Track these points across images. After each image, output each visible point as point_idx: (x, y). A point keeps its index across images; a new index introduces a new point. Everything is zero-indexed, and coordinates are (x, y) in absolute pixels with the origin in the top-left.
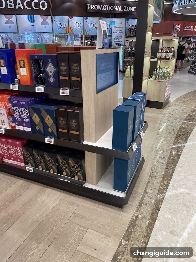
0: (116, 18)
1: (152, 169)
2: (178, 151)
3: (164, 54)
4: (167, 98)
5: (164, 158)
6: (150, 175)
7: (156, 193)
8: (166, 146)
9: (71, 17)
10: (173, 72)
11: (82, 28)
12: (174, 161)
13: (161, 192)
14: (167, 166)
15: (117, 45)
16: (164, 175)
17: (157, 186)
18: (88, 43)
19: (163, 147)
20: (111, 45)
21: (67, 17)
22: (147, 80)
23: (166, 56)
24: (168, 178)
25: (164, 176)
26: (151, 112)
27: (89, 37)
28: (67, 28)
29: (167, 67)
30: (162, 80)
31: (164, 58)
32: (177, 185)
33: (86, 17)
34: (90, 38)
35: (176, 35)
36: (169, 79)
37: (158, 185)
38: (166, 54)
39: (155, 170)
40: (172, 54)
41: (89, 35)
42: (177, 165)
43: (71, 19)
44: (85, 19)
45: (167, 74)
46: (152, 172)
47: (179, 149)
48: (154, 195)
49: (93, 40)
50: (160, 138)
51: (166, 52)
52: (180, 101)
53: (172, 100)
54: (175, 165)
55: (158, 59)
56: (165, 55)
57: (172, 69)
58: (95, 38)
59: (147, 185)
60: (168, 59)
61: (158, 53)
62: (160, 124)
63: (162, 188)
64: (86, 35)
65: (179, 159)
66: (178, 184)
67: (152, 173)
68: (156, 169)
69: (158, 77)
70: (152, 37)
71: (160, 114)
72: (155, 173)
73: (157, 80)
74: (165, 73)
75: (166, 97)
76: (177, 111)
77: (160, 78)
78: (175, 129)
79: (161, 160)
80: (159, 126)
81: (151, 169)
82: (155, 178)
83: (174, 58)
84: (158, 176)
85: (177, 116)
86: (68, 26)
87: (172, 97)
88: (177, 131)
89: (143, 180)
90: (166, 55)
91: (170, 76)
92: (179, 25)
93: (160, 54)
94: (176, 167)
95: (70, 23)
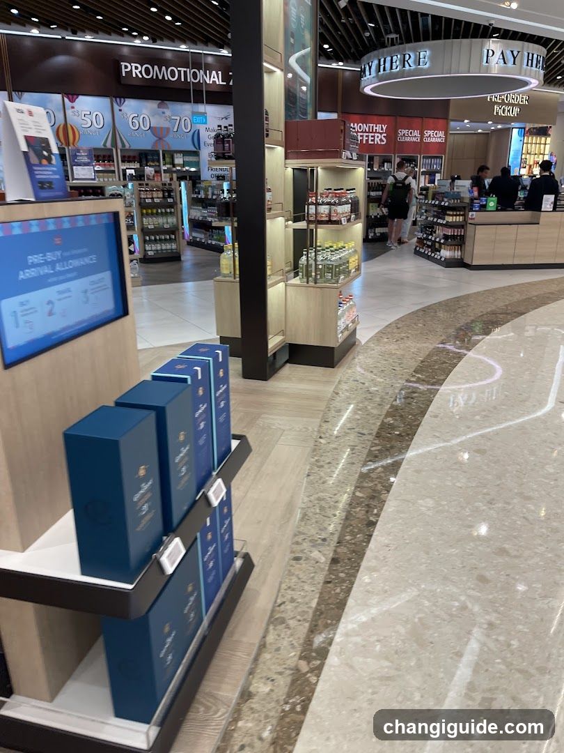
0: (206, 103)
1: (279, 591)
2: (367, 512)
3: (324, 210)
4: (346, 333)
5: (324, 540)
6: (271, 616)
7: (281, 693)
8: (335, 495)
9: (70, 96)
10: (358, 259)
11: (109, 129)
12: (354, 551)
13: (301, 685)
14: (330, 571)
15: (215, 179)
16: (316, 610)
17: (289, 662)
18: (129, 172)
19: (323, 499)
20: (200, 177)
21: (58, 97)
22: (282, 285)
23: (332, 215)
24: (329, 621)
25: (318, 613)
26: (301, 380)
27: (131, 154)
28: (62, 126)
29: (340, 245)
30: (325, 282)
31: (327, 219)
32: (356, 644)
33: (120, 98)
34: (134, 157)
35: (354, 154)
36: (347, 279)
37: (293, 654)
38: (330, 209)
39: (289, 592)
40: (347, 208)
41: (131, 148)
42: (364, 564)
43: (72, 101)
44: (115, 105)
45: (340, 265)
46: (279, 601)
47: (373, 503)
48: (273, 704)
49: (145, 162)
50: (318, 467)
51: (329, 204)
52: (386, 340)
53: (363, 336)
54: (356, 567)
55: (309, 222)
56: (327, 211)
57: (355, 251)
58: (149, 157)
59: (256, 660)
60: (338, 222)
61: (309, 204)
62: (323, 416)
63: (304, 666)
64: (121, 150)
65: (368, 542)
66: (358, 639)
67: (280, 606)
68: (293, 590)
69: (313, 274)
70: (286, 159)
71: (328, 382)
72: (289, 606)
73: (311, 284)
74: (332, 263)
75: (342, 332)
76: (375, 371)
77: (319, 277)
78: (365, 431)
79: (313, 549)
80: (320, 426)
81: (277, 587)
82: (288, 627)
83: (356, 219)
84: (299, 617)
85: (376, 389)
86: (63, 122)
87: (367, 328)
88: (370, 438)
89: (245, 639)
90: (330, 212)
91: (349, 272)
92: (384, 128)
93: (312, 208)
94: (358, 571)
95: (69, 112)
